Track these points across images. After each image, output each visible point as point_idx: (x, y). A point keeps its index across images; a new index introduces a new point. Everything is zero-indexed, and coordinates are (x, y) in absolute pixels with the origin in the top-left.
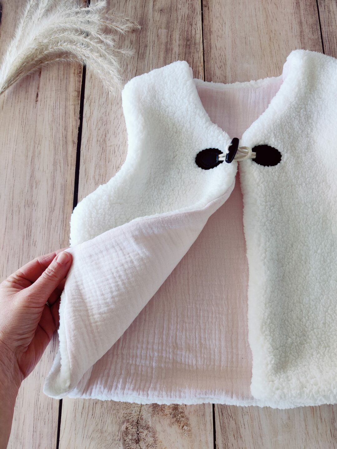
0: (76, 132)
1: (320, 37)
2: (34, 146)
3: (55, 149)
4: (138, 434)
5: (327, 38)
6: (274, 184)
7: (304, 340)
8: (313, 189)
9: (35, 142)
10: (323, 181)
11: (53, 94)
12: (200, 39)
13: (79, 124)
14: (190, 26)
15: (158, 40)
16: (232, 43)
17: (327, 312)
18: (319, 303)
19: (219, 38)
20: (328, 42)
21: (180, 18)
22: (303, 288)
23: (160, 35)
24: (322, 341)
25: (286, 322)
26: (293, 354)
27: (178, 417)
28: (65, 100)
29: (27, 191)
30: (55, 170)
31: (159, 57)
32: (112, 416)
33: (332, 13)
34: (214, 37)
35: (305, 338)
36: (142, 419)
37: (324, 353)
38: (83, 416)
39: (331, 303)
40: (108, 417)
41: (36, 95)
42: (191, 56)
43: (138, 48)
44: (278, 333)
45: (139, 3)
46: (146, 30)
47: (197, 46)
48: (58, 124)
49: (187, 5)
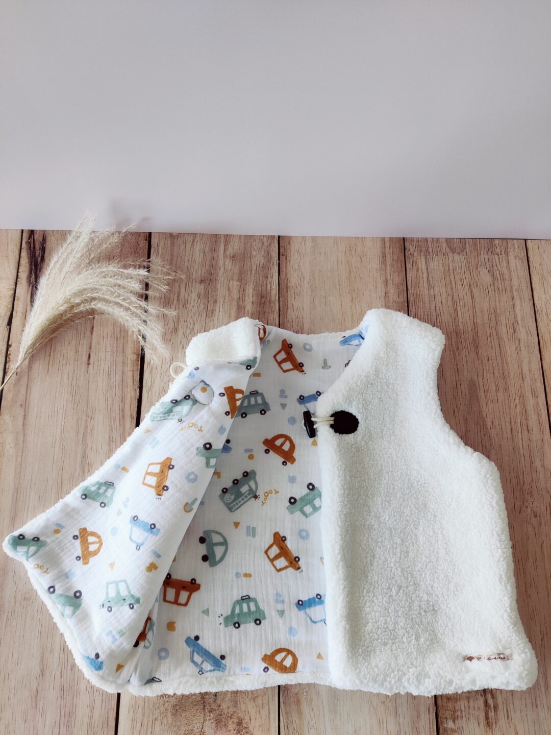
0: (135, 404)
1: (406, 300)
2: (86, 421)
3: (110, 426)
9: (87, 415)
11: (108, 356)
12: (276, 296)
13: (138, 394)
14: (265, 279)
15: (229, 294)
16: (311, 303)
19: (296, 296)
20: (414, 307)
21: (254, 268)
23: (231, 288)
28: (122, 364)
29: (78, 475)
30: (110, 450)
31: (230, 316)
33: (420, 272)
34: (291, 293)
41: (88, 356)
42: (266, 315)
43: (207, 304)
45: (208, 246)
46: (216, 281)
47: (273, 305)
48: (114, 394)
49: (263, 252)
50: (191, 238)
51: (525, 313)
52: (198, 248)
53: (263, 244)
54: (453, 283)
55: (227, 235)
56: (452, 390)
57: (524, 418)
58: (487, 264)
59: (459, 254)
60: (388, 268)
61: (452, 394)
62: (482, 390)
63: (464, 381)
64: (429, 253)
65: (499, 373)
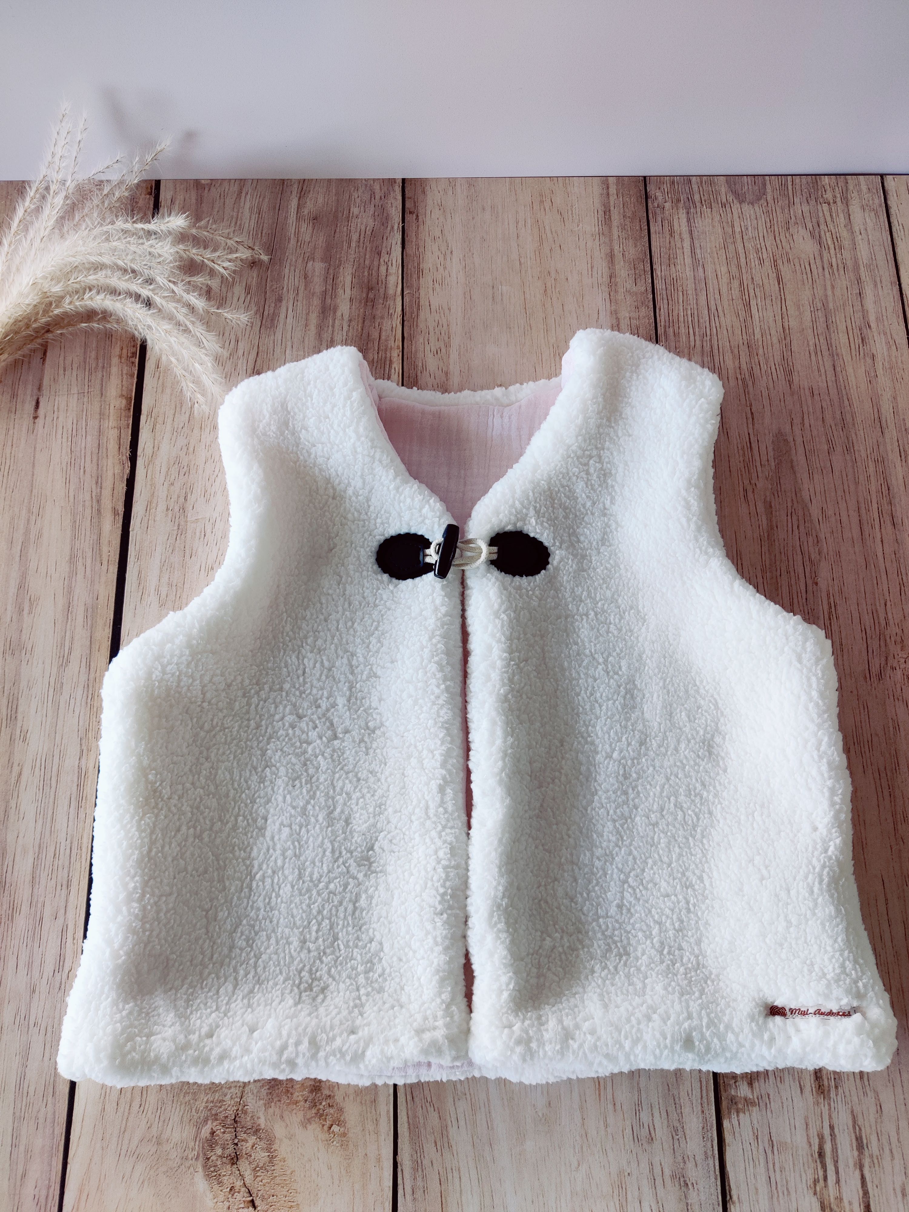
0: (122, 487)
1: (650, 290)
2: (28, 520)
3: (74, 527)
4: (236, 1144)
5: (664, 292)
6: (530, 613)
7: (578, 940)
8: (610, 623)
9: (29, 509)
10: (631, 608)
11: (73, 402)
12: (397, 287)
13: (127, 471)
14: (376, 256)
15: (306, 286)
16: (465, 298)
17: (625, 882)
18: (611, 864)
19: (437, 285)
20: (665, 301)
21: (355, 237)
22: (581, 832)
23: (310, 275)
24: (615, 942)
25: (542, 903)
26: (554, 969)
27: (321, 1107)
28: (98, 417)
29: (9, 620)
30: (73, 573)
31: (306, 325)
32: (183, 1106)
33: (677, 237)
34: (426, 282)
35: (580, 936)
36: (245, 1113)
37: (616, 968)
38: (121, 1110)
39: (635, 863)
40: (173, 1111)
41: (34, 403)
42: (377, 325)
43: (263, 303)
44: (524, 927)
45: (267, 200)
46: (280, 263)
47: (390, 302)
48: (82, 470)
49: (372, 209)
50: (235, 188)
51: (884, 311)
52: (248, 205)
53: (373, 194)
54: (742, 256)
55: (304, 180)
56: (741, 452)
57: (885, 501)
58: (808, 220)
59: (752, 204)
60: (615, 232)
61: (741, 459)
62: (801, 450)
63: (765, 434)
64: (694, 203)
65: (834, 418)
